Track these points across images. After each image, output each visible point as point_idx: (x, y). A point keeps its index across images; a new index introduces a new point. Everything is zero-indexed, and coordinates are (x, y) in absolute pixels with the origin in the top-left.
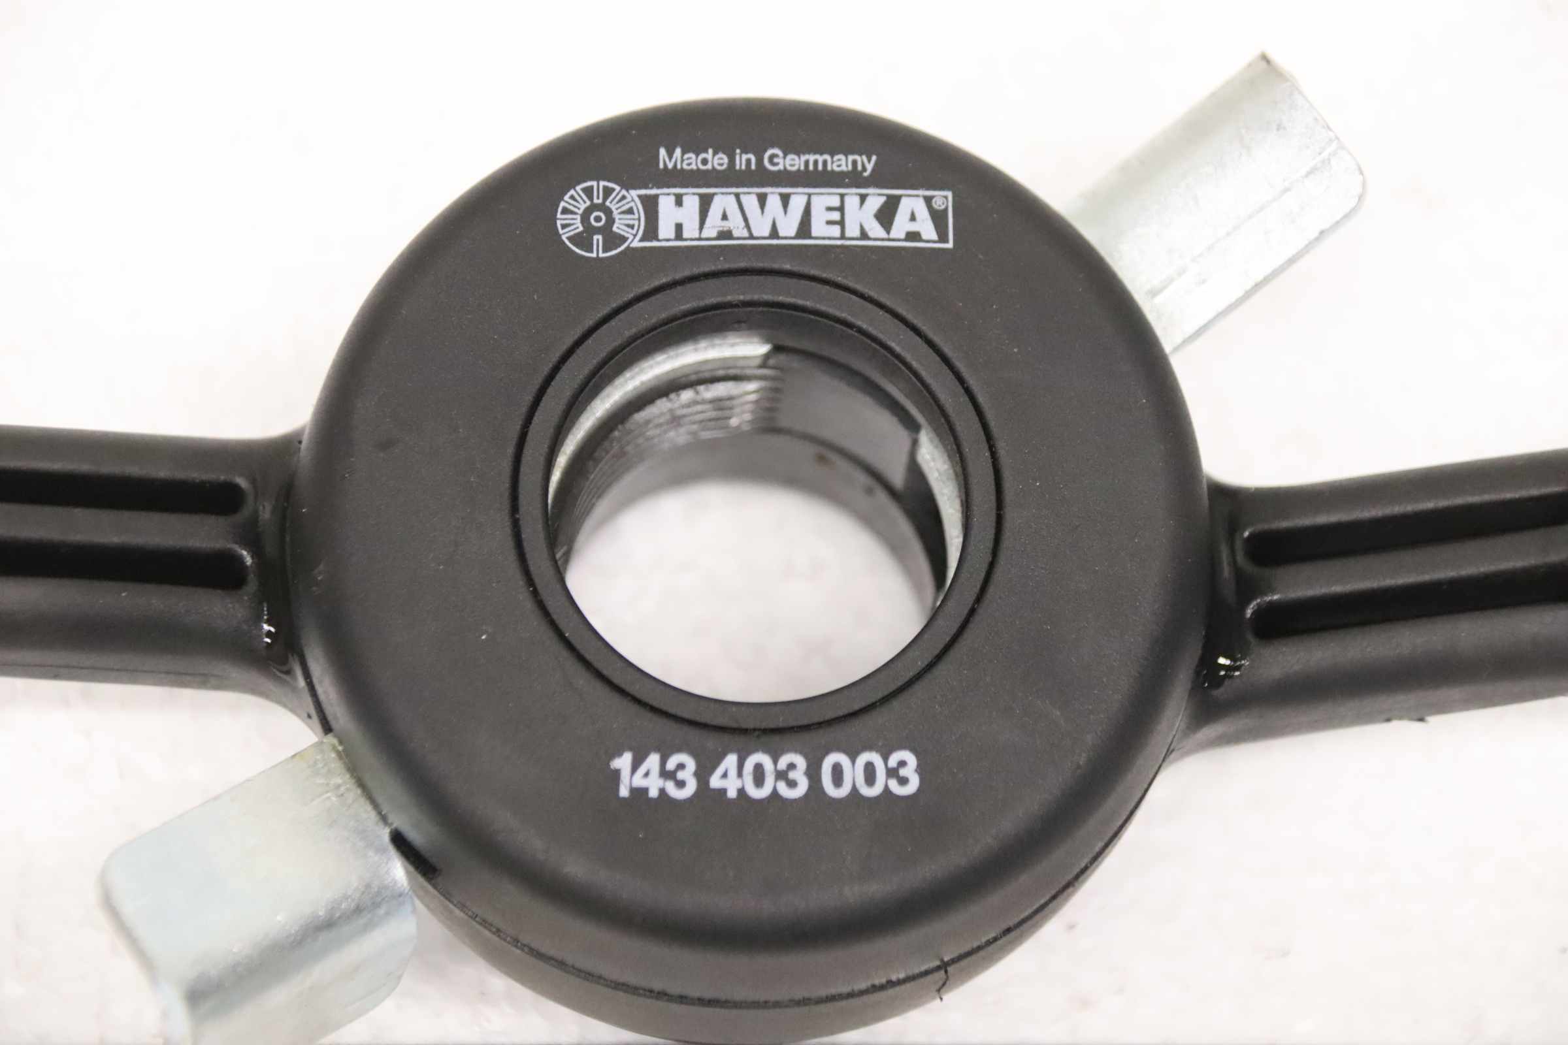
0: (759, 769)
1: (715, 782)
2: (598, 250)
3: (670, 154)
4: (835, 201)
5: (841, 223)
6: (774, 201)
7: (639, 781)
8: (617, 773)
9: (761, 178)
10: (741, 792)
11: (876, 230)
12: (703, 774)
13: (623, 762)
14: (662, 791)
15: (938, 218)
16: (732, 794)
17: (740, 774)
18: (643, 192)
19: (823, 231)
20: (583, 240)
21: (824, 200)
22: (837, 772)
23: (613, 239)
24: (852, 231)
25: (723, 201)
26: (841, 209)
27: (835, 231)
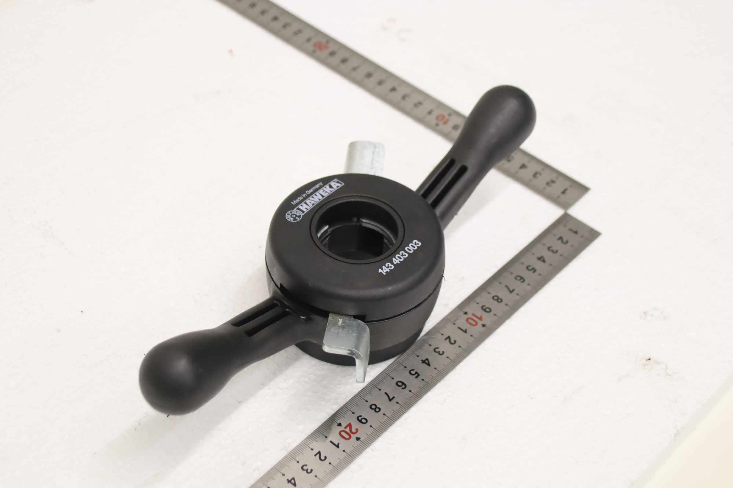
0: (399, 257)
1: (395, 263)
2: (299, 219)
3: (293, 202)
4: (322, 191)
5: (326, 192)
6: (314, 196)
7: (385, 271)
8: (381, 273)
9: (309, 196)
10: (400, 261)
11: (332, 189)
12: (392, 263)
13: (380, 271)
14: (389, 270)
15: (338, 182)
16: (399, 263)
17: (397, 260)
18: (296, 208)
19: (326, 195)
20: (295, 219)
21: (321, 191)
22: (409, 249)
23: (299, 217)
24: (329, 192)
25: (308, 201)
26: (324, 191)
27: (327, 193)
